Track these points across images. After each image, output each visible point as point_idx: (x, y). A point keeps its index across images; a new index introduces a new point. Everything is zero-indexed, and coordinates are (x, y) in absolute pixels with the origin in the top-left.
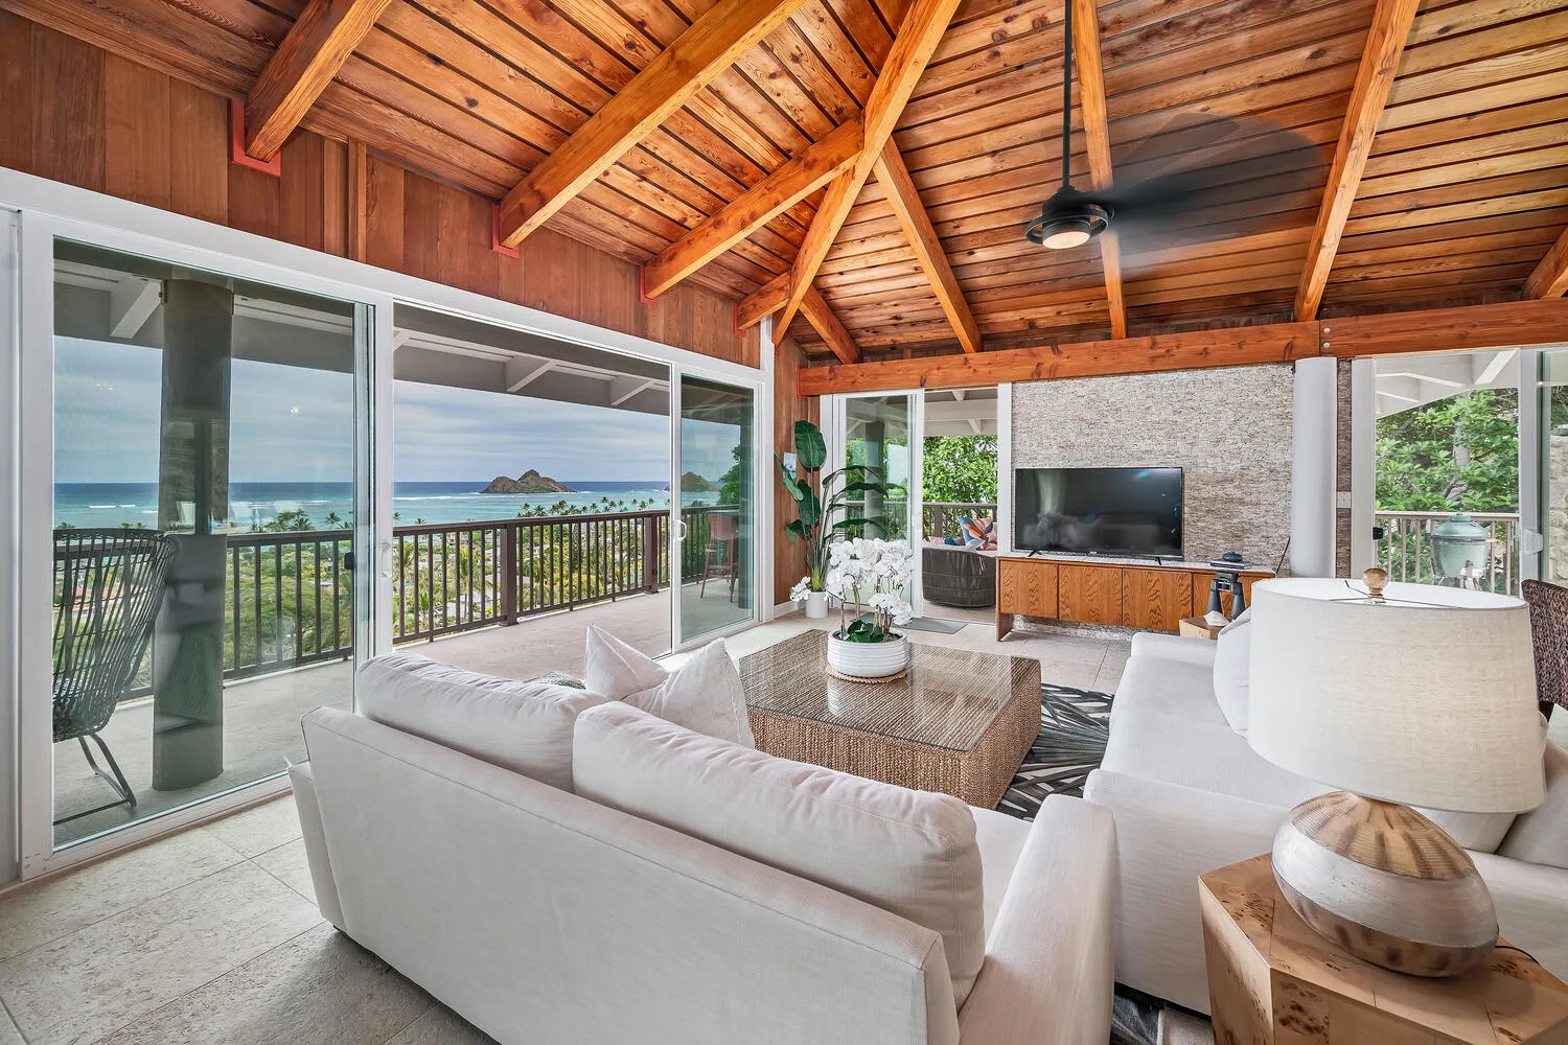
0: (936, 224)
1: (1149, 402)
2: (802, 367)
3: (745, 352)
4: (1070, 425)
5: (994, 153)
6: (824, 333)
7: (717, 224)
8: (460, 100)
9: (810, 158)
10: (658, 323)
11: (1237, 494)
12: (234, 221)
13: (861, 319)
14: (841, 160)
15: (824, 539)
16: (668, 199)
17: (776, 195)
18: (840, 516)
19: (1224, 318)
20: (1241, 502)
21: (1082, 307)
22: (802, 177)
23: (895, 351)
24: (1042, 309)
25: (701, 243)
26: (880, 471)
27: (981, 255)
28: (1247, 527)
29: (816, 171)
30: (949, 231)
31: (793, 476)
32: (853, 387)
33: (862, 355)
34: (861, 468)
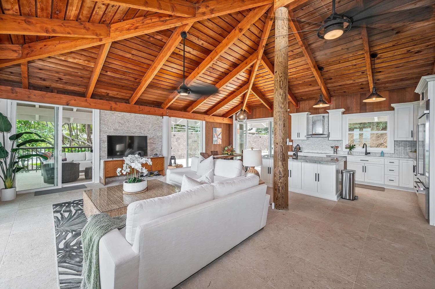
1: (136, 121)
4: (116, 124)
5: (133, 55)
11: (152, 142)
19: (152, 105)
20: (153, 143)
21: (124, 94)
24: (114, 92)
28: (154, 148)
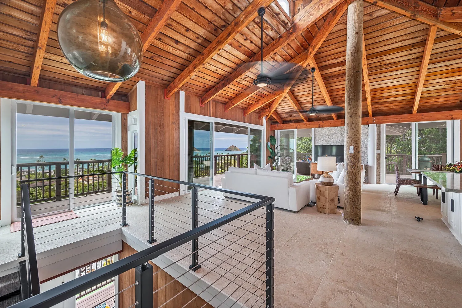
0: (298, 101)
1: (342, 132)
2: (271, 124)
3: (261, 123)
4: (326, 136)
5: (307, 91)
6: (276, 119)
7: (258, 103)
8: (226, 94)
9: (275, 93)
10: (246, 120)
12: (200, 114)
13: (284, 116)
14: (280, 94)
15: (276, 160)
16: (250, 100)
17: (268, 99)
18: (279, 155)
22: (273, 96)
23: (290, 121)
25: (255, 107)
26: (288, 146)
27: (306, 105)
29: (276, 95)
30: (300, 102)
31: (270, 147)
32: (282, 129)
33: (284, 122)
34: (284, 145)
